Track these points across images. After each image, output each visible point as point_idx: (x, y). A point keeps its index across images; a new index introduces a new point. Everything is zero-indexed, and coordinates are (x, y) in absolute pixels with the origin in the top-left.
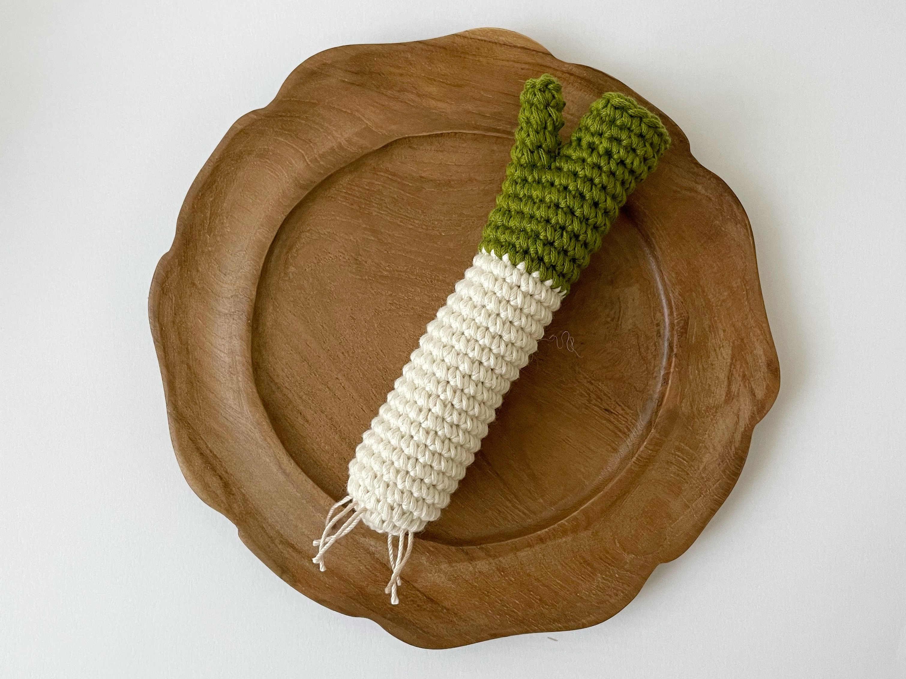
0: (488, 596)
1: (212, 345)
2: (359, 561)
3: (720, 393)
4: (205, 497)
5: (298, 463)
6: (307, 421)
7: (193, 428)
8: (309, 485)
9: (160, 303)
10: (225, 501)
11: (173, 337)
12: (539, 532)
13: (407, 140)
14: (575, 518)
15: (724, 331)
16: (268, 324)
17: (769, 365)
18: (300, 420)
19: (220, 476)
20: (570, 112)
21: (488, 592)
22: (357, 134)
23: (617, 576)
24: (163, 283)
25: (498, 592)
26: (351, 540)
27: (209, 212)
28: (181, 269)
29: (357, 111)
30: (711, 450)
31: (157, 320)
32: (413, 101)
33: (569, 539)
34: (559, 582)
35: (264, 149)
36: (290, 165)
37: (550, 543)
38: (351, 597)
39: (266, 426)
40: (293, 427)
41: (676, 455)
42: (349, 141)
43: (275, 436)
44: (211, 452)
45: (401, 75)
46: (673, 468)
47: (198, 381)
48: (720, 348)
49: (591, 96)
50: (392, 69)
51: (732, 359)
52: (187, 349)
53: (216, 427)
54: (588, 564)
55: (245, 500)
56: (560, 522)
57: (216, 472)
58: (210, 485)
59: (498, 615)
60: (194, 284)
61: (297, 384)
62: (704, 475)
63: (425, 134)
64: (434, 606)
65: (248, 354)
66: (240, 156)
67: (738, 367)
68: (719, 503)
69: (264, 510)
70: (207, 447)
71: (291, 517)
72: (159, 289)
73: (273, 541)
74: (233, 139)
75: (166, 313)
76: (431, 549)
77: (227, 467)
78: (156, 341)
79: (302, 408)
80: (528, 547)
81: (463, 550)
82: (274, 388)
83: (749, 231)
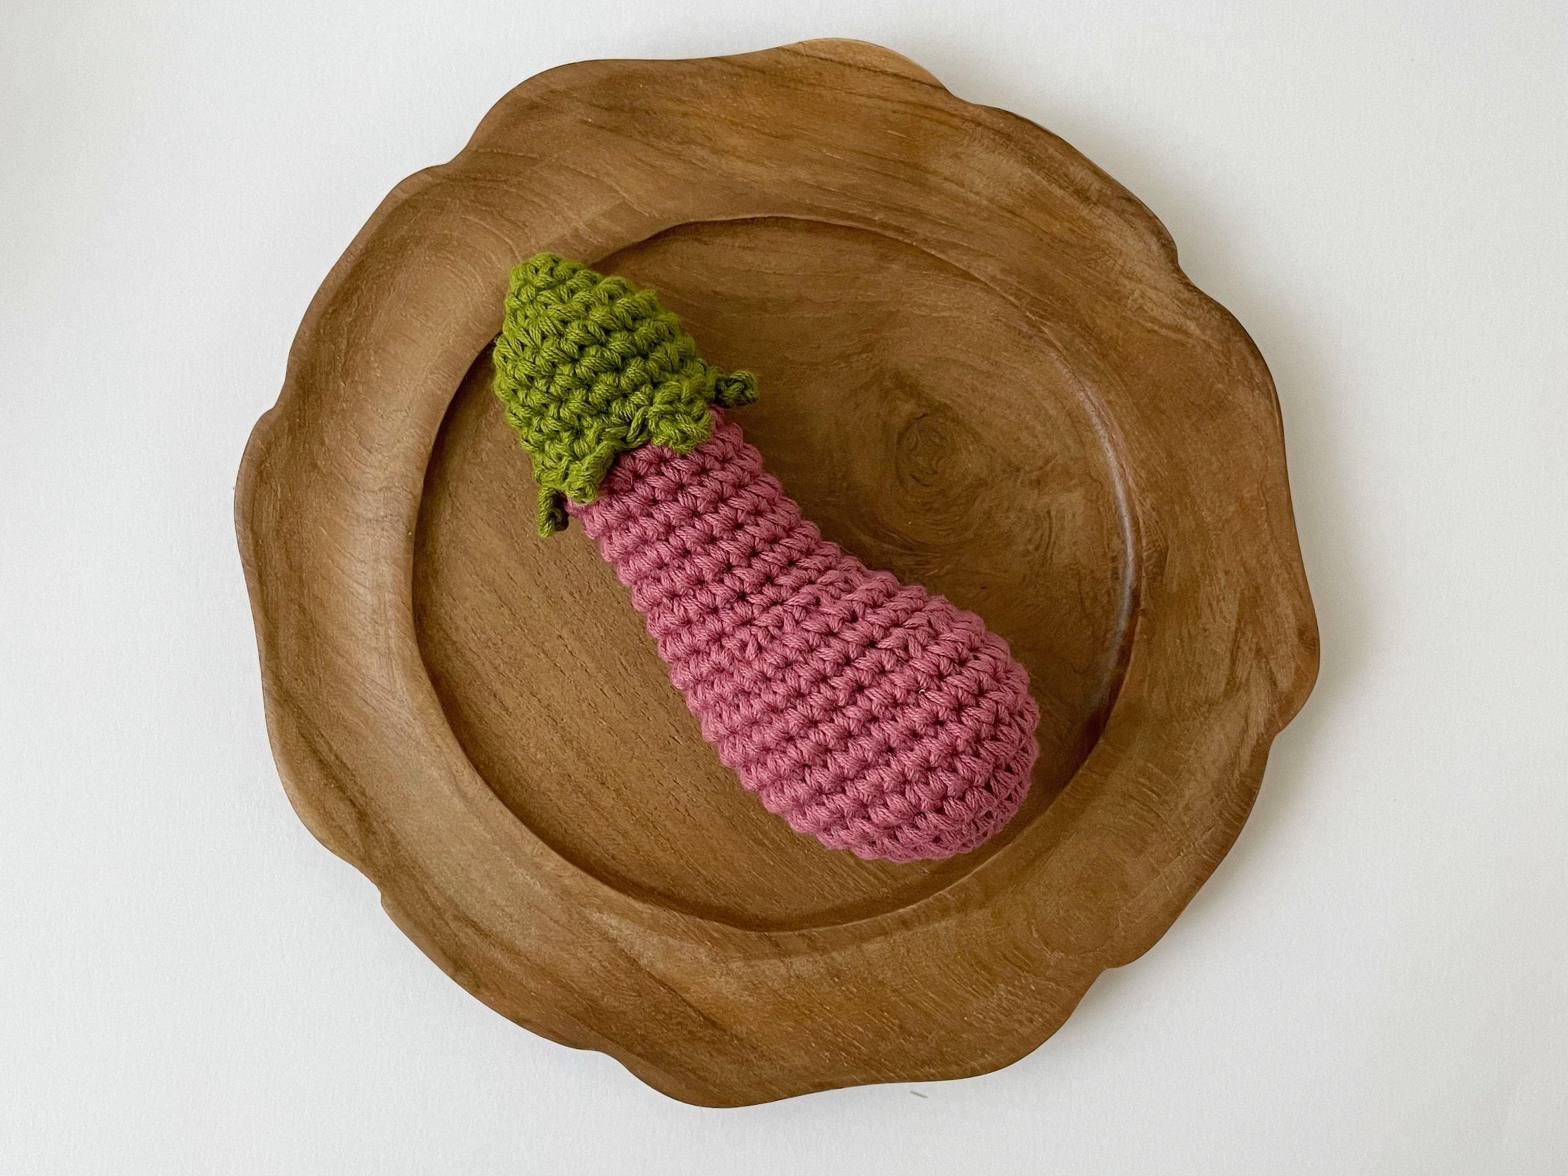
0: (810, 1018)
1: (343, 572)
2: (591, 952)
3: (1217, 680)
4: (324, 836)
5: (487, 782)
6: (507, 710)
7: (306, 717)
8: (507, 820)
9: (254, 498)
10: (359, 843)
11: (276, 555)
12: (901, 911)
13: (693, 227)
14: (964, 888)
15: (1227, 573)
16: (442, 539)
17: (1301, 634)
18: (497, 710)
19: (351, 801)
20: (975, 190)
21: (811, 1011)
22: (608, 215)
23: (1033, 988)
24: (262, 462)
25: (828, 1011)
26: (576, 917)
27: (345, 342)
28: (293, 439)
29: (608, 174)
30: (1199, 776)
31: (249, 525)
32: (703, 159)
33: (952, 922)
34: (933, 996)
35: (446, 235)
36: (489, 265)
37: (920, 930)
38: (573, 1015)
39: (436, 716)
40: (481, 719)
41: (1139, 783)
42: (591, 226)
43: (450, 734)
44: (337, 757)
45: (685, 115)
46: (1133, 805)
47: (318, 636)
48: (1218, 602)
49: (1011, 162)
50: (670, 105)
51: (1239, 621)
52: (300, 578)
53: (346, 714)
54: (985, 967)
55: (395, 844)
56: (937, 894)
57: (344, 793)
58: (335, 816)
59: (827, 1051)
60: (315, 466)
61: (490, 644)
62: (1186, 819)
63: (723, 218)
64: (717, 1033)
65: (407, 591)
66: (402, 246)
67: (1249, 634)
68: (1210, 867)
69: (428, 862)
70: (331, 749)
71: (474, 875)
72: (253, 473)
73: (441, 916)
74: (390, 216)
75: (265, 515)
76: (716, 935)
77: (364, 786)
78: (246, 563)
79: (497, 686)
80: (880, 935)
81: (769, 938)
82: (450, 651)
83: (1275, 404)
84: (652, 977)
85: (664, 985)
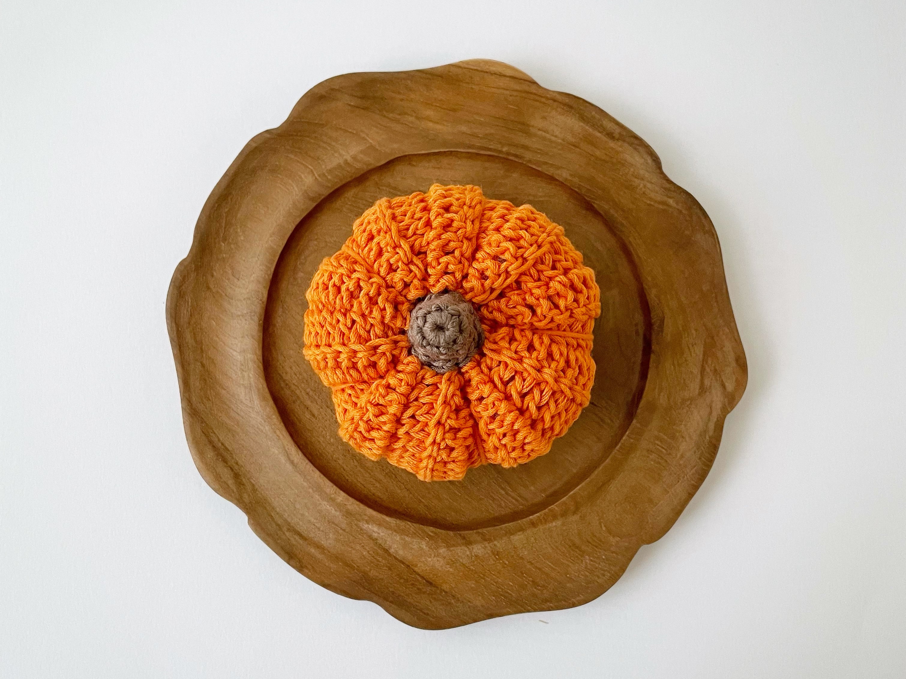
0: (484, 579)
1: (225, 344)
2: (363, 546)
3: (694, 387)
4: (217, 487)
5: (305, 454)
6: (314, 416)
7: (205, 422)
8: (317, 474)
9: (176, 305)
10: (235, 490)
11: (188, 337)
12: (531, 517)
13: (407, 158)
14: (564, 503)
15: (696, 330)
16: (277, 325)
17: (737, 360)
18: (308, 416)
19: (231, 468)
20: (555, 134)
21: (484, 575)
22: (362, 152)
23: (604, 557)
24: (180, 286)
25: (493, 575)
26: (355, 527)
27: (224, 222)
28: (197, 275)
29: (362, 131)
30: (687, 439)
31: (174, 320)
32: (412, 123)
33: (558, 523)
34: (550, 564)
35: (276, 165)
36: (300, 180)
37: (541, 527)
38: (354, 581)
39: (276, 419)
40: (300, 421)
41: (655, 444)
42: (354, 158)
43: (284, 429)
44: (222, 444)
45: (402, 100)
46: (653, 456)
47: (211, 379)
48: (693, 346)
49: (573, 120)
50: (394, 95)
51: (704, 355)
52: (201, 349)
53: (228, 422)
54: (577, 547)
55: (254, 490)
56: (550, 507)
57: (227, 464)
58: (222, 476)
59: (494, 596)
60: (208, 288)
61: (305, 381)
62: (681, 462)
63: (423, 152)
64: (433, 589)
65: (259, 353)
66: (254, 171)
67: (710, 362)
68: (696, 488)
69: (273, 500)
70: (219, 440)
71: (298, 506)
72: (176, 292)
73: (280, 529)
74: (248, 156)
75: (182, 314)
76: (431, 534)
77: (237, 459)
78: (172, 340)
79: (308, 403)
80: (519, 531)
81: (460, 535)
82: (283, 385)
83: (716, 240)
84: (396, 558)
85: (403, 563)
